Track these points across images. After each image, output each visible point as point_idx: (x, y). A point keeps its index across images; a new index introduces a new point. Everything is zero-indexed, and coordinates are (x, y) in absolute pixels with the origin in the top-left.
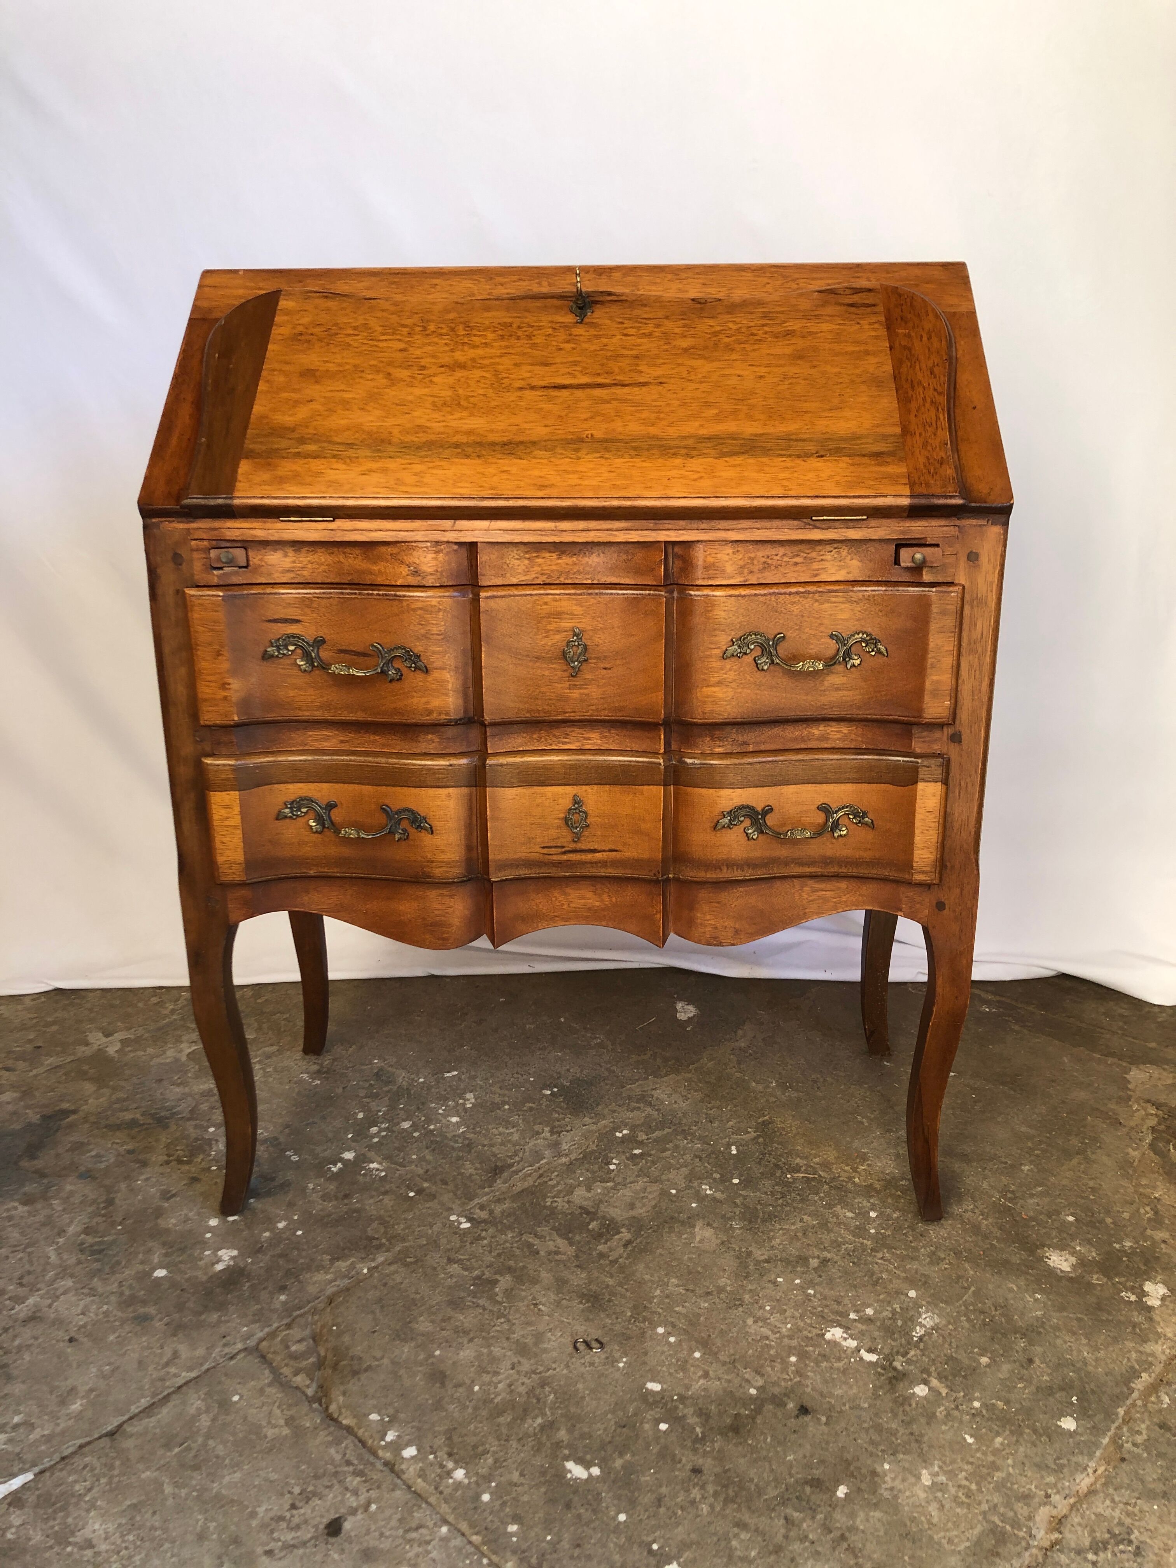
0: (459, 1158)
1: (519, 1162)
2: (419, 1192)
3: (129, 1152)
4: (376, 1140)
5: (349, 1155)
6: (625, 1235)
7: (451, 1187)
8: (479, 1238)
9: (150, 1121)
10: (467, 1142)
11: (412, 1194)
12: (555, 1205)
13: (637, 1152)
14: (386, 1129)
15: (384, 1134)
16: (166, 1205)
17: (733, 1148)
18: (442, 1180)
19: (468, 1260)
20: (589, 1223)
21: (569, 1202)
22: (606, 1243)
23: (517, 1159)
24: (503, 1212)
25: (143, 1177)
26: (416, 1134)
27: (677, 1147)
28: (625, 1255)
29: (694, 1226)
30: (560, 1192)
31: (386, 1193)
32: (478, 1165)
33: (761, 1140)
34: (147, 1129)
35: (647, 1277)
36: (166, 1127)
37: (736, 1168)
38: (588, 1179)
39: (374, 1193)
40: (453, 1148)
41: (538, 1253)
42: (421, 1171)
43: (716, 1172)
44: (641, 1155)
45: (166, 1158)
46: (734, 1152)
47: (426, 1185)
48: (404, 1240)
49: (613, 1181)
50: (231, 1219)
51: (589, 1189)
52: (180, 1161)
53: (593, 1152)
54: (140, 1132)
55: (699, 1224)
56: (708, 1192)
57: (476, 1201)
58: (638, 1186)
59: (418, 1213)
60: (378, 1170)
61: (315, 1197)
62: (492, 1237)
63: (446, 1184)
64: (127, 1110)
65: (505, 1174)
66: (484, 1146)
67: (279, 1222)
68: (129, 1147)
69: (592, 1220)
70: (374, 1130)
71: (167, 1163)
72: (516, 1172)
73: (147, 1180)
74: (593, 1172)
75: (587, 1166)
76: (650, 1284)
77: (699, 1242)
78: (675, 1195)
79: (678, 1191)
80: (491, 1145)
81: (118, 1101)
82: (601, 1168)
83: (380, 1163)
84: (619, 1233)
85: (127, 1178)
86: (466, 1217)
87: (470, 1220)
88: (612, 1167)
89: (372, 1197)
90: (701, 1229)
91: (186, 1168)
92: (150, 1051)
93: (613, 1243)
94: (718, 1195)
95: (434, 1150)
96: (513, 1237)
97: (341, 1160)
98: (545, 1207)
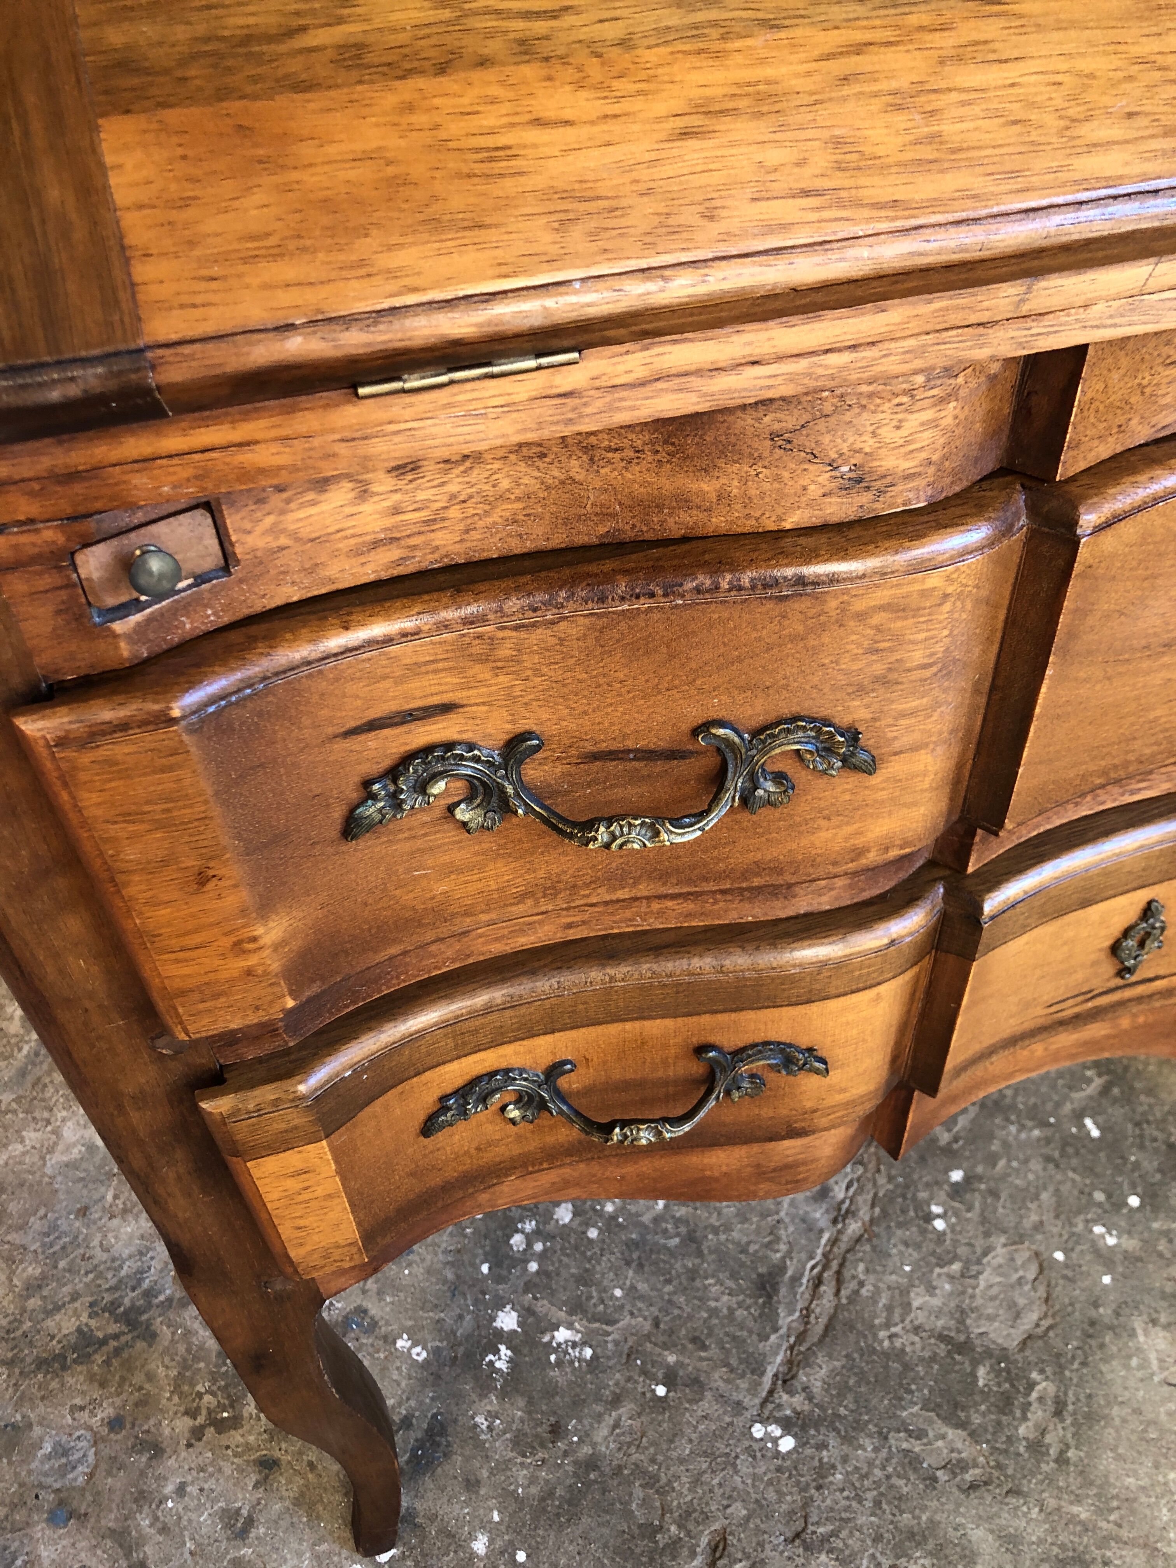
0: (693, 1274)
1: (789, 1254)
2: (670, 1381)
3: (115, 1424)
4: (533, 1266)
5: (507, 1320)
6: (1045, 1387)
7: (714, 1351)
8: (823, 1471)
9: (114, 1328)
10: (683, 1229)
11: (661, 1391)
12: (898, 1343)
13: (957, 1176)
14: (538, 1234)
15: (538, 1247)
16: (246, 1552)
17: (1088, 1122)
18: (694, 1340)
19: (834, 1534)
20: (974, 1376)
21: (917, 1330)
22: (1025, 1418)
23: (783, 1247)
24: (827, 1386)
25: (169, 1488)
26: (593, 1233)
27: (1006, 1144)
28: (1072, 1442)
29: (1133, 1334)
30: (889, 1309)
31: (616, 1401)
32: (730, 1283)
33: (1116, 1091)
34: (117, 1352)
35: (1130, 1481)
36: (151, 1336)
37: (1118, 1170)
38: (916, 1266)
39: (599, 1408)
40: (671, 1253)
41: (935, 1479)
42: (647, 1326)
43: (1094, 1187)
44: (968, 1179)
45: (188, 1422)
46: (1095, 1133)
47: (671, 1359)
48: (707, 1517)
49: (955, 1258)
50: (384, 1558)
51: (931, 1289)
52: (221, 1426)
53: (890, 1197)
54: (107, 1363)
55: (1138, 1324)
56: (1111, 1241)
57: (771, 1371)
58: (999, 1255)
59: (694, 1436)
60: (574, 1345)
61: (501, 1449)
62: (845, 1460)
63: (704, 1348)
64: (57, 1308)
65: (783, 1291)
66: (716, 1231)
67: (472, 1537)
68: (107, 1411)
69: (975, 1364)
70: (517, 1241)
71: (197, 1434)
72: (796, 1279)
73: (181, 1490)
74: (918, 1246)
75: (899, 1232)
76: (1143, 1499)
77: (1162, 1369)
78: (1066, 1265)
79: (1065, 1252)
80: (728, 1228)
81: (33, 1287)
82: (923, 1232)
83: (570, 1326)
84: (1031, 1386)
85: (142, 1498)
86: (777, 1421)
87: (787, 1426)
88: (939, 1224)
89: (599, 1417)
90: (1146, 1333)
91: (236, 1437)
92: (31, 1136)
93: (1037, 1414)
94: (1131, 1244)
95: (641, 1266)
96: (876, 1450)
97: (500, 1336)
98: (886, 1355)
